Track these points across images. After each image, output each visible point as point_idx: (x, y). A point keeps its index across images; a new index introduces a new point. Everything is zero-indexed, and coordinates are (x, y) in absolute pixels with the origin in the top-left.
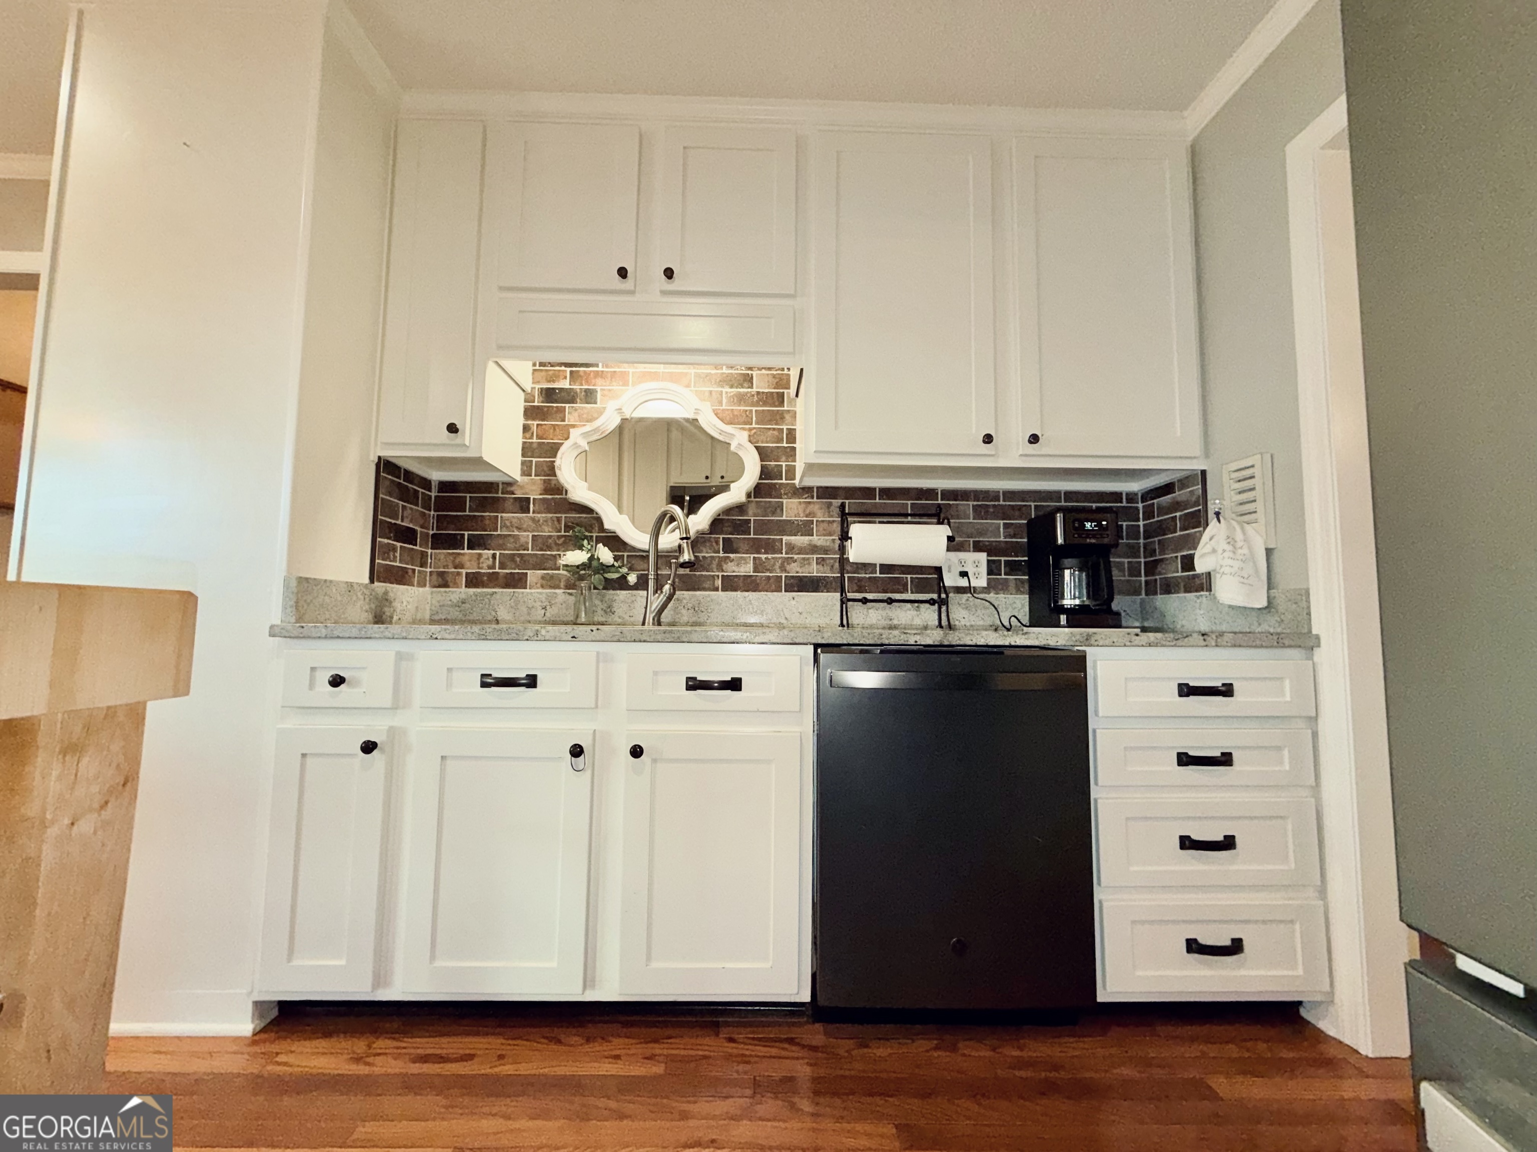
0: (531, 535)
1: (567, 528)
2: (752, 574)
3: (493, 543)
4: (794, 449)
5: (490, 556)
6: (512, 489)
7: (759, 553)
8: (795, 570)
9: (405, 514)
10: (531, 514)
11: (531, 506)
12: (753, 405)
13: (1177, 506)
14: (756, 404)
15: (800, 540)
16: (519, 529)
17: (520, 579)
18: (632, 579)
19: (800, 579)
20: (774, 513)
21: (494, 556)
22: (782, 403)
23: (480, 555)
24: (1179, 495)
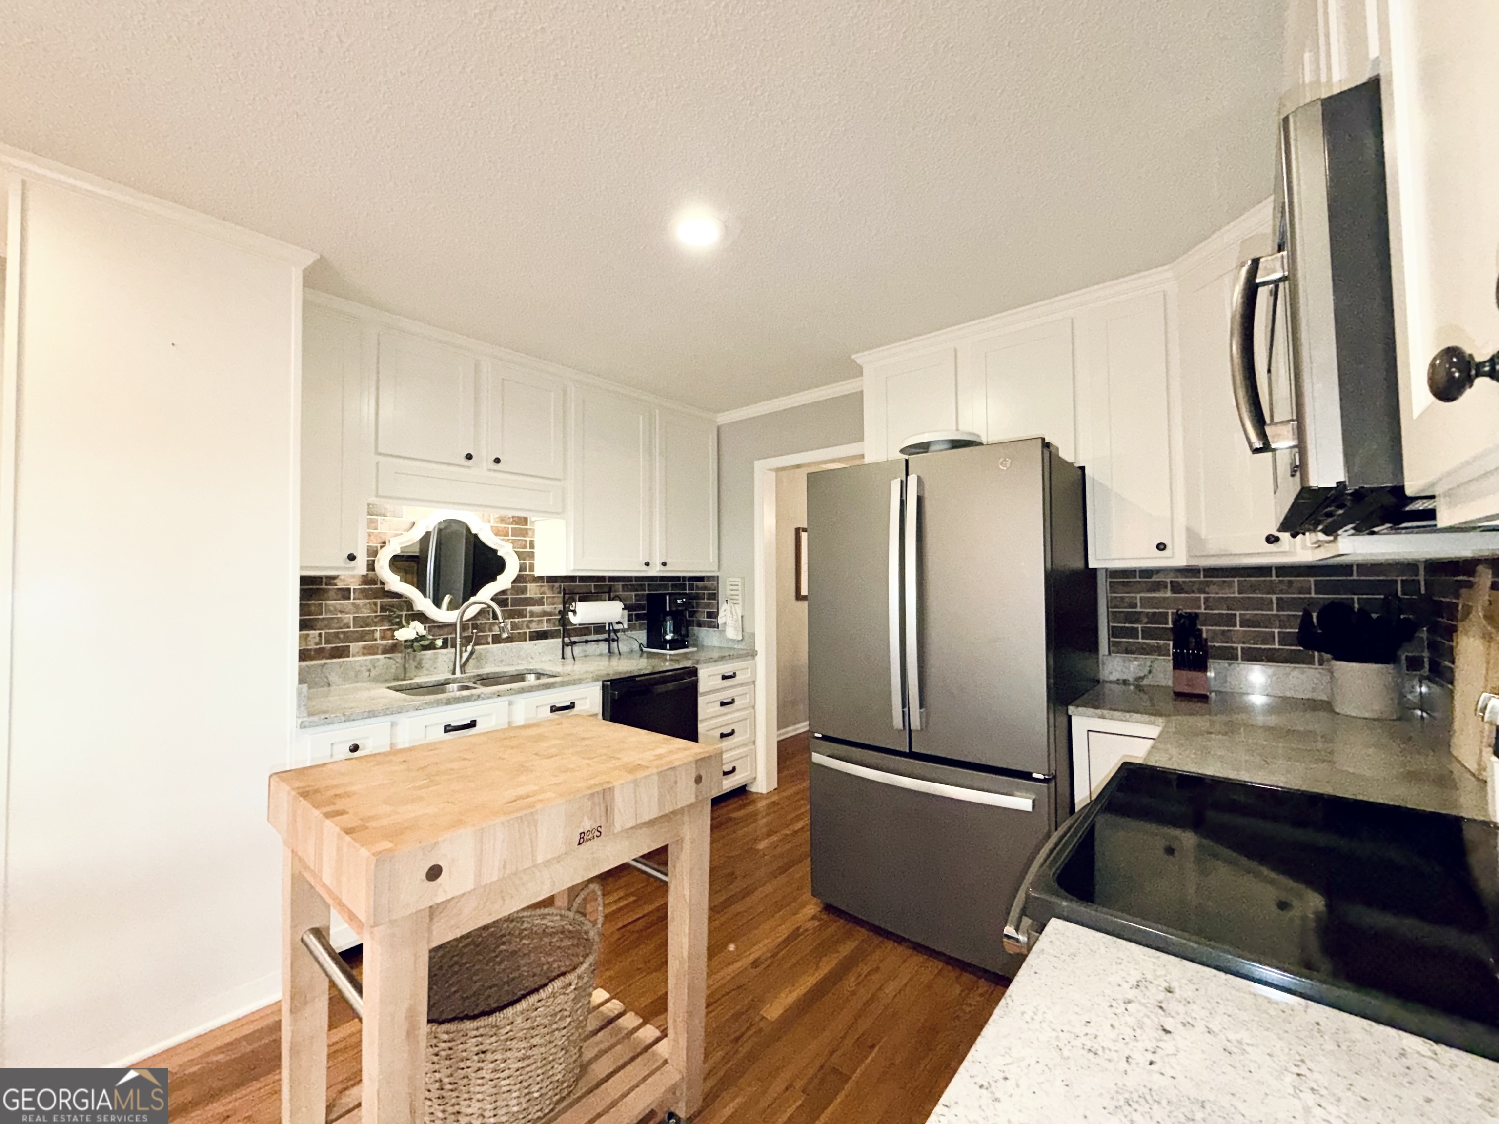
0: (352, 616)
1: (383, 609)
3: (320, 624)
4: (533, 553)
5: (317, 635)
6: (335, 581)
7: (513, 618)
8: (535, 627)
10: (352, 601)
11: (352, 594)
12: (509, 524)
13: (705, 588)
14: (512, 524)
15: (537, 609)
16: (341, 612)
17: (344, 651)
18: (439, 643)
19: (537, 632)
20: (523, 593)
21: (320, 635)
22: (526, 524)
23: (308, 635)
24: (706, 583)
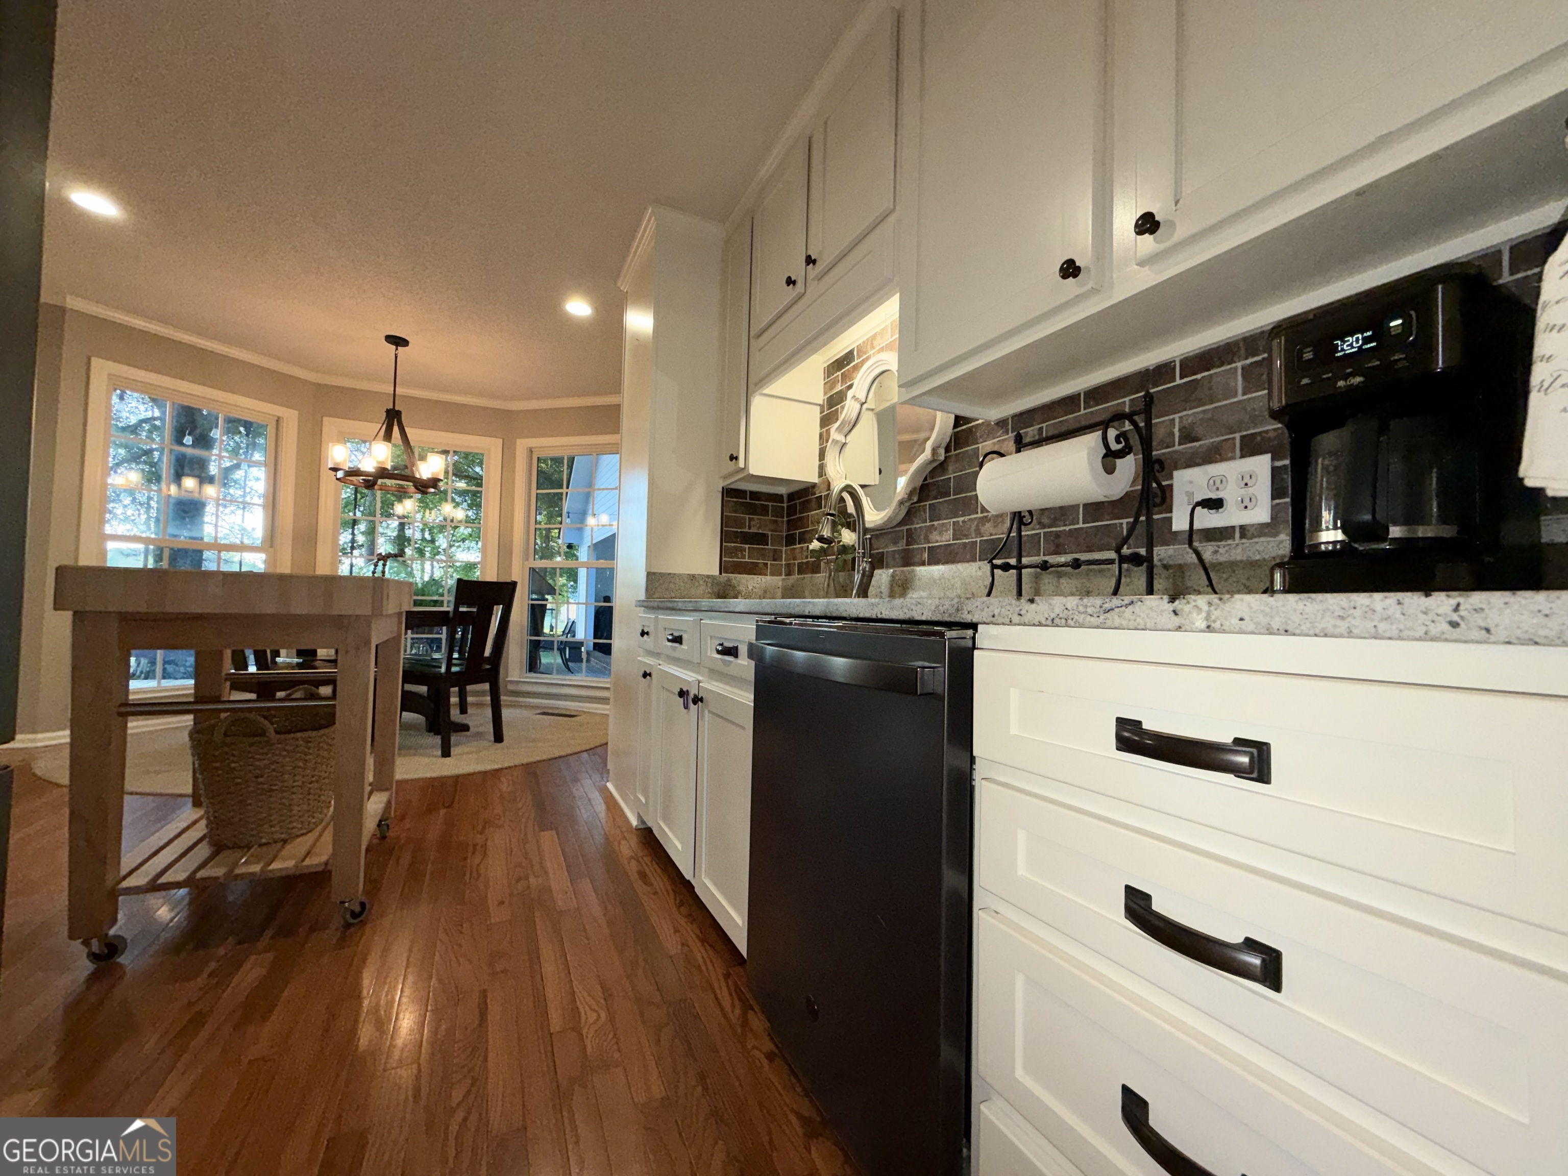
2: (952, 542)
7: (958, 516)
8: (989, 531)
9: (752, 523)
